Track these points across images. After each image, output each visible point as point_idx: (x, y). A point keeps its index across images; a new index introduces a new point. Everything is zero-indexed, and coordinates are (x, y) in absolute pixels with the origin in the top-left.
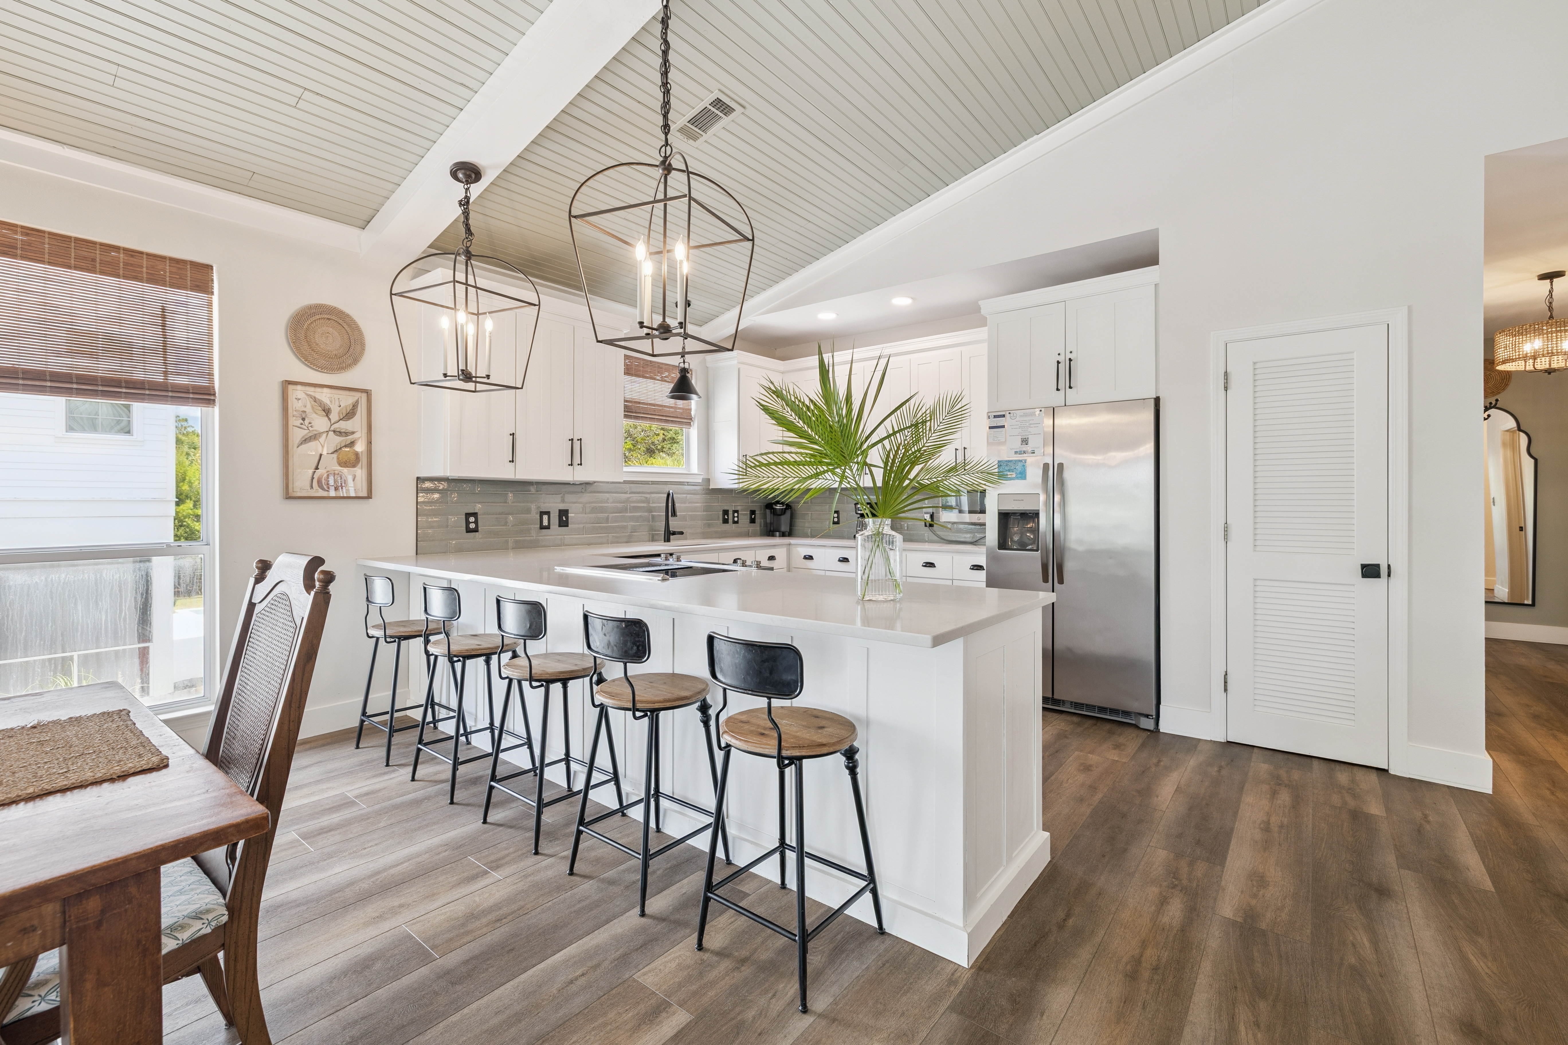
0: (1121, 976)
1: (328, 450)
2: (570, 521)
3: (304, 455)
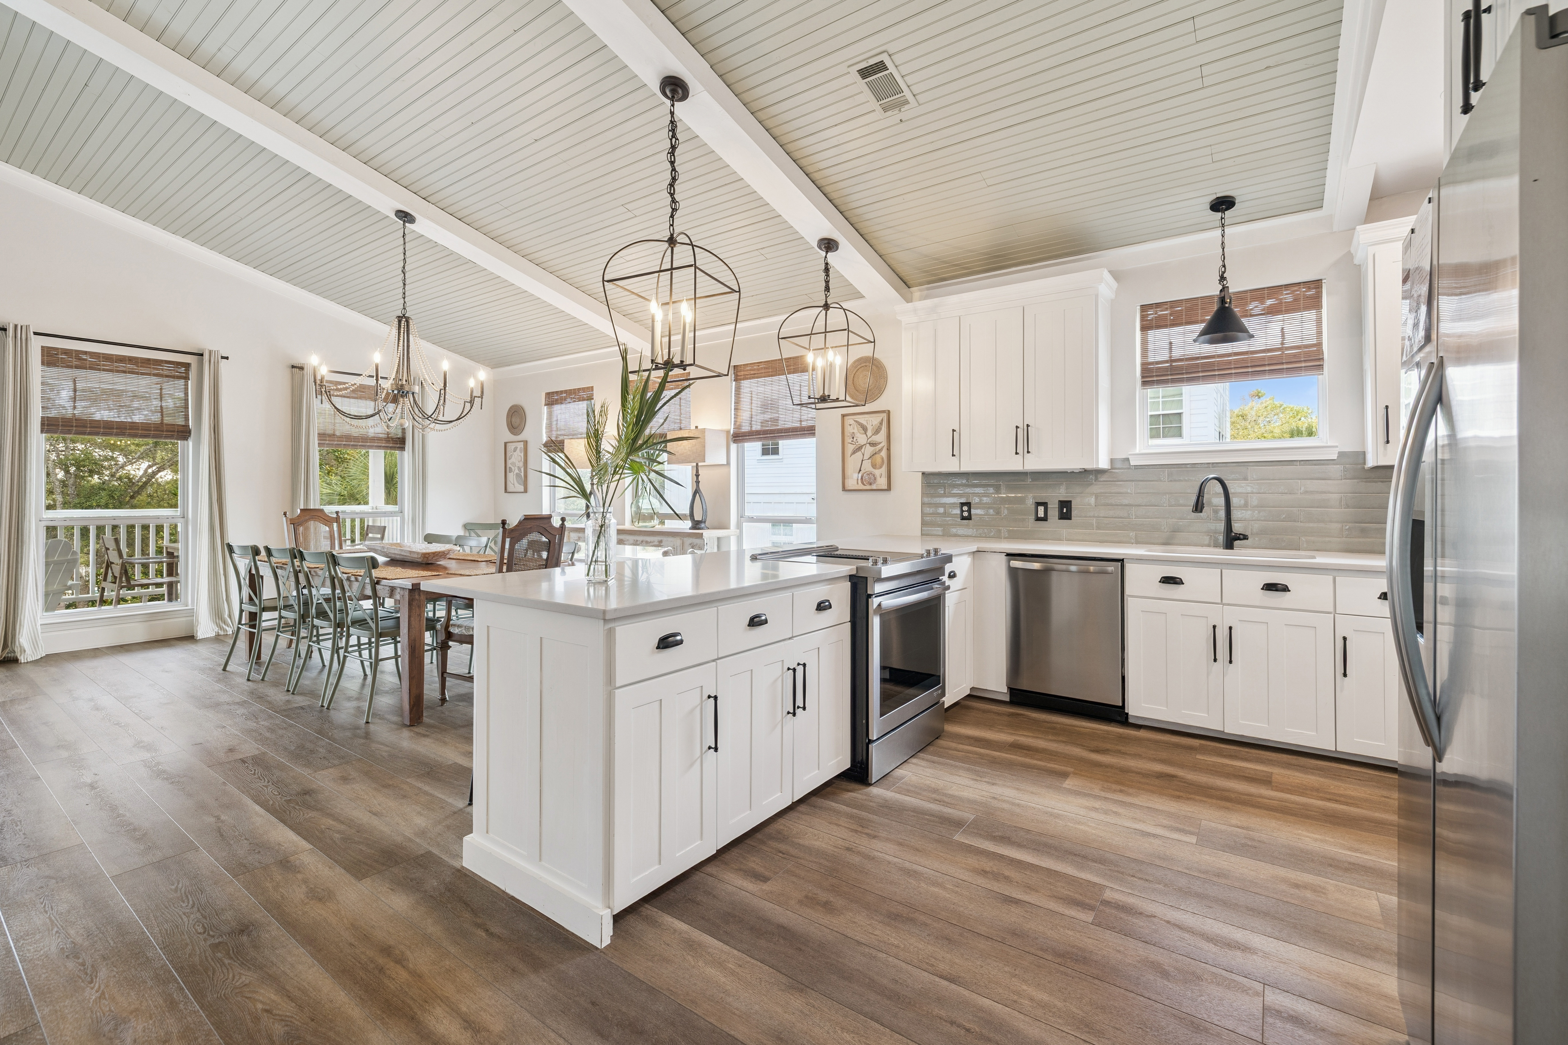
0: (392, 943)
1: (866, 457)
2: (1074, 513)
3: (853, 462)
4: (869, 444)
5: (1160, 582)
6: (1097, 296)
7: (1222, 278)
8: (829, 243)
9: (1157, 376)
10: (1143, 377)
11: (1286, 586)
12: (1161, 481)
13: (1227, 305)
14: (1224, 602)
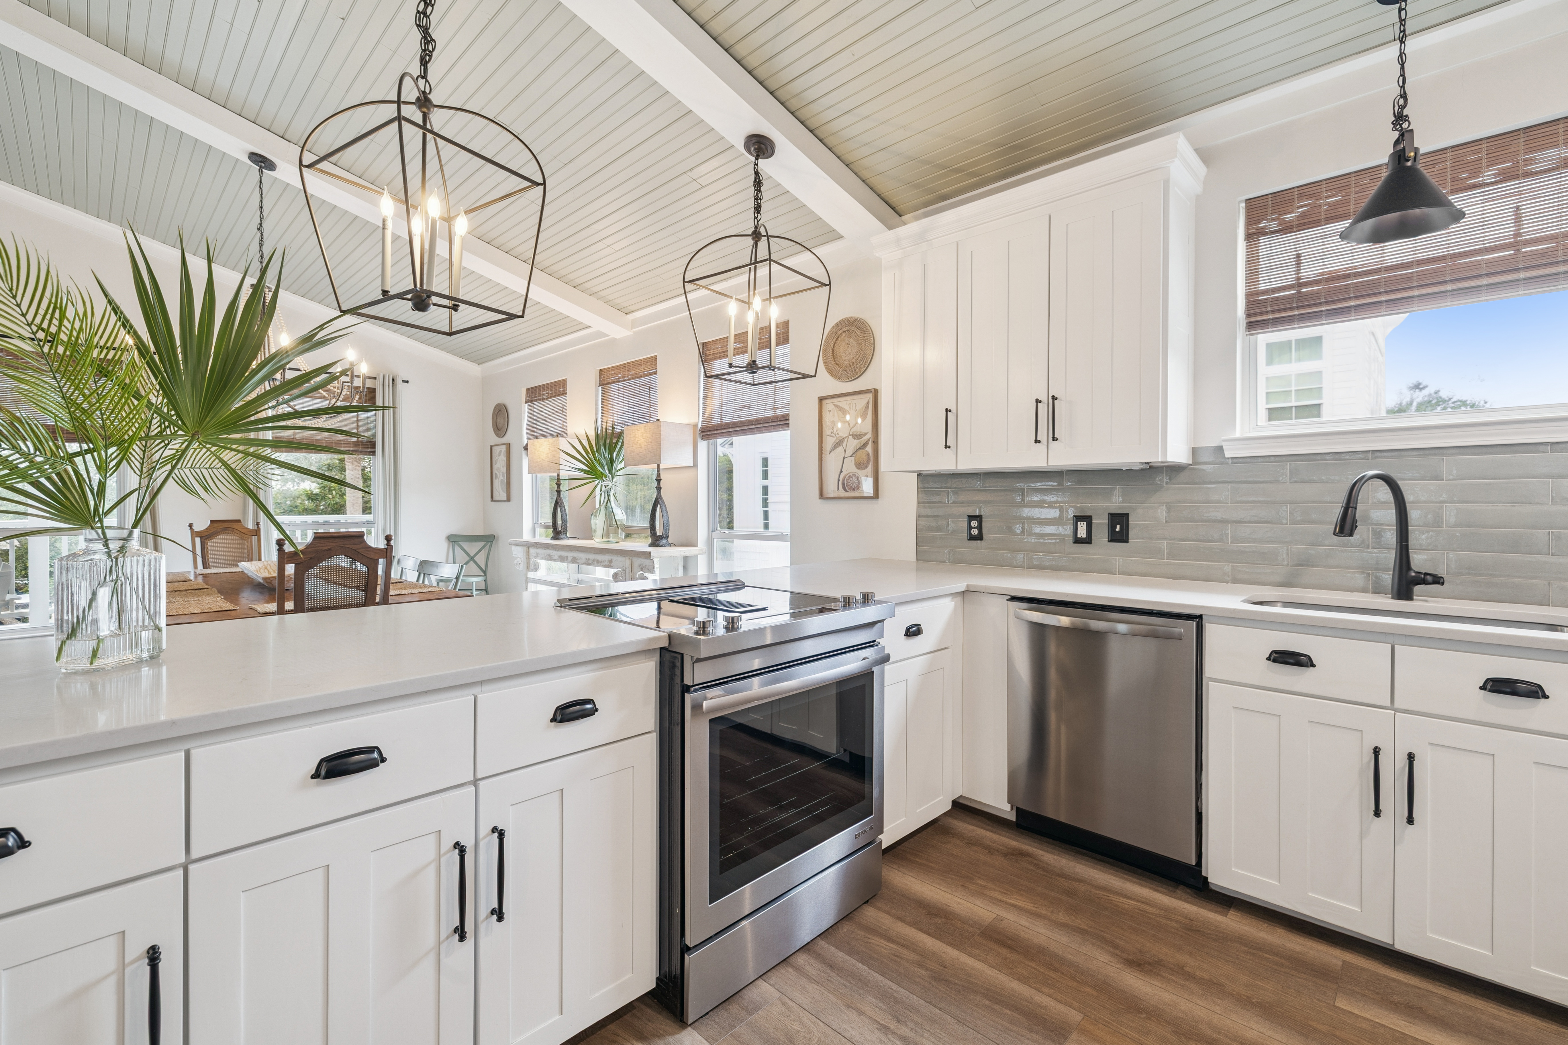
1: (849, 453)
2: (1131, 534)
3: (833, 461)
4: (852, 435)
5: (1268, 659)
6: (1167, 183)
7: (1400, 118)
8: (759, 142)
9: (1273, 312)
10: (1248, 315)
11: (1540, 687)
12: (1277, 482)
13: (1409, 164)
14: (1397, 705)
